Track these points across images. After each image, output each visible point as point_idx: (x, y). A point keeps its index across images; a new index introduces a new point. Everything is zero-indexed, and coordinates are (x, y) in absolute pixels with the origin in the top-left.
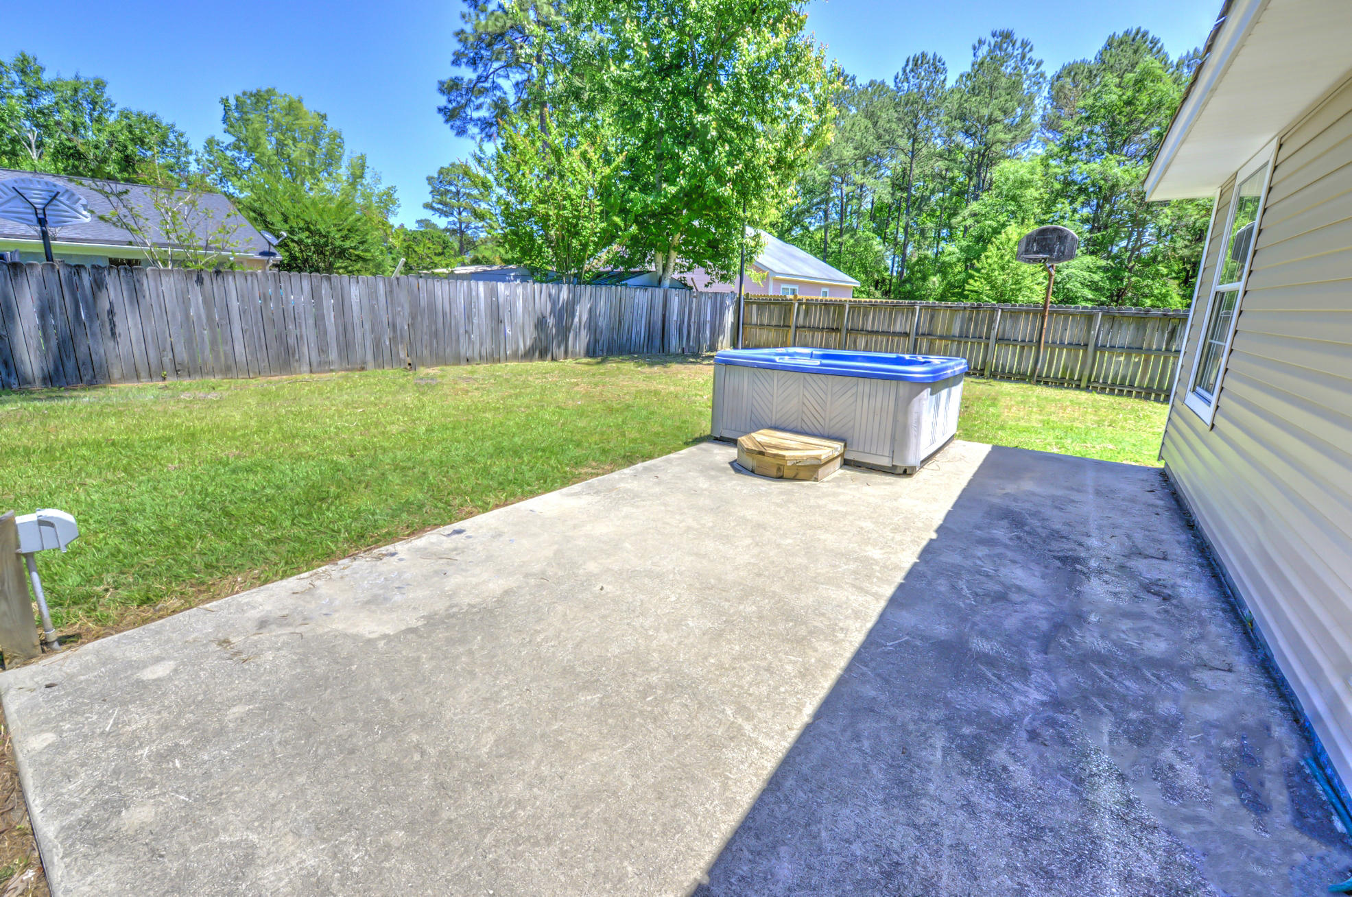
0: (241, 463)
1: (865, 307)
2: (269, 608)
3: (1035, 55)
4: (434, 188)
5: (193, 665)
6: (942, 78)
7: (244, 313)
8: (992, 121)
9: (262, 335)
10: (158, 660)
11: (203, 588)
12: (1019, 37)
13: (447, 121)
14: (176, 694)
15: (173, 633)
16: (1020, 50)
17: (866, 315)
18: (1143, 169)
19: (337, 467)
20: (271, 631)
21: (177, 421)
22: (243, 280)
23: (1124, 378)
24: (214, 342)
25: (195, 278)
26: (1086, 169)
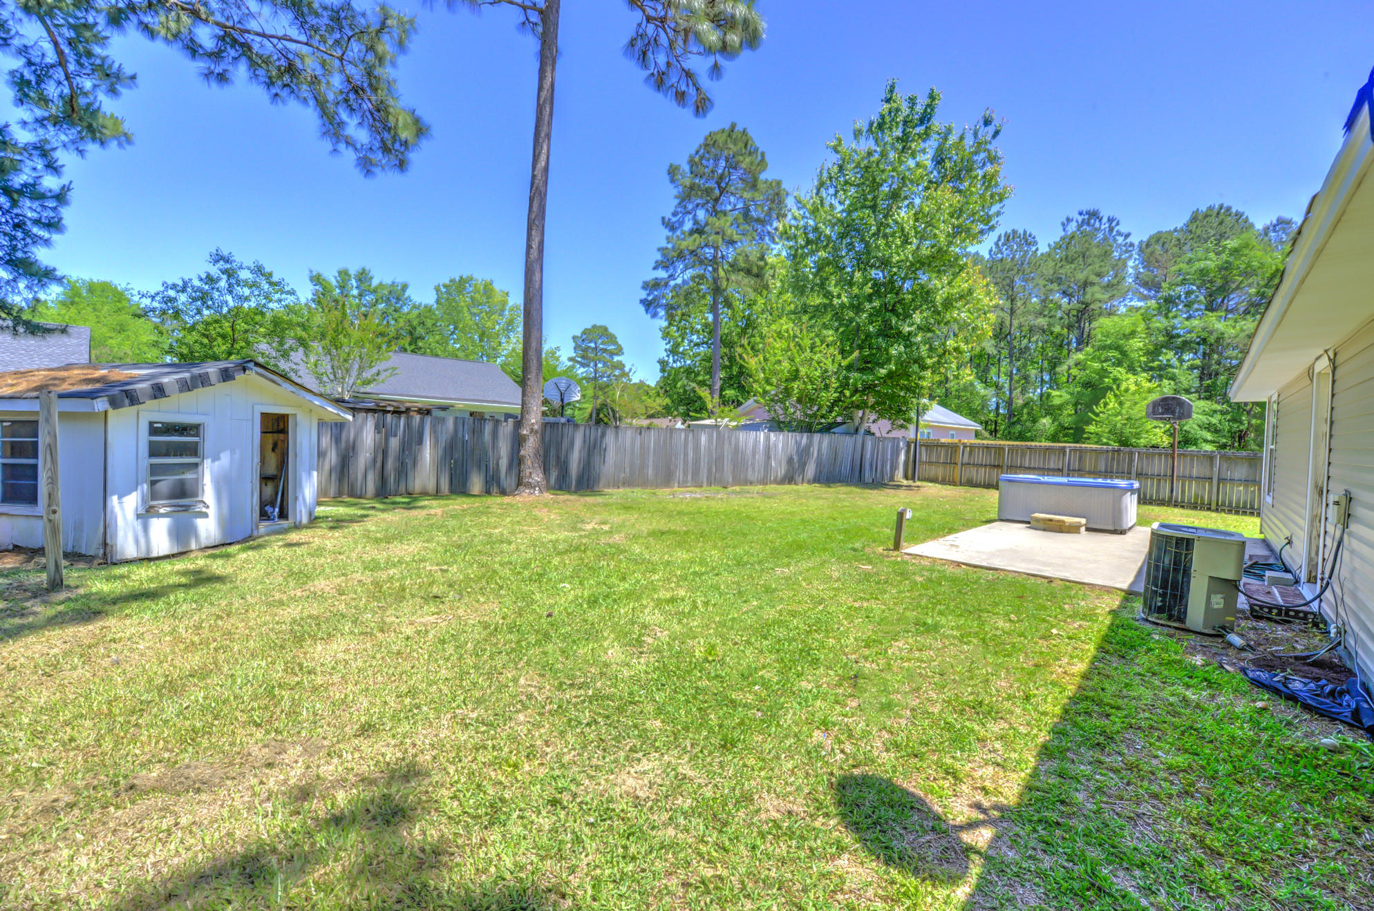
1: (1022, 450)
3: (1123, 228)
4: (576, 344)
6: (1034, 249)
8: (1086, 284)
12: (1105, 214)
13: (647, 311)
16: (1107, 225)
17: (1023, 455)
18: (1249, 324)
23: (1245, 503)
26: (1188, 324)
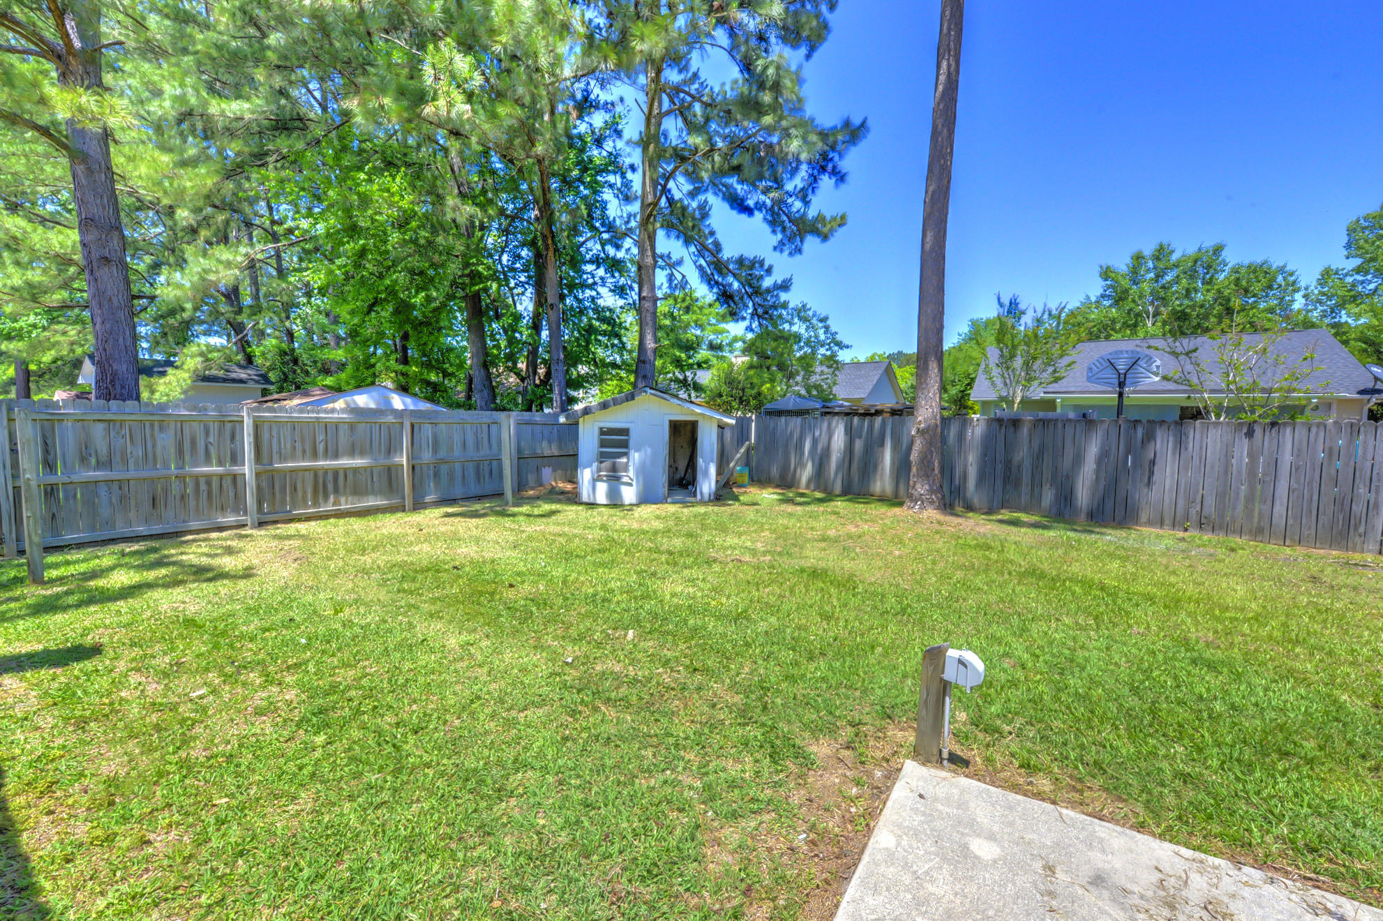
0: (1207, 654)
2: (1117, 866)
5: (1010, 870)
7: (1297, 469)
9: (1315, 497)
10: (991, 837)
11: (1079, 786)
14: (979, 888)
15: (1020, 818)
19: (1338, 714)
20: (1099, 897)
21: (1173, 579)
22: (1304, 432)
24: (1250, 499)
25: (1245, 430)
